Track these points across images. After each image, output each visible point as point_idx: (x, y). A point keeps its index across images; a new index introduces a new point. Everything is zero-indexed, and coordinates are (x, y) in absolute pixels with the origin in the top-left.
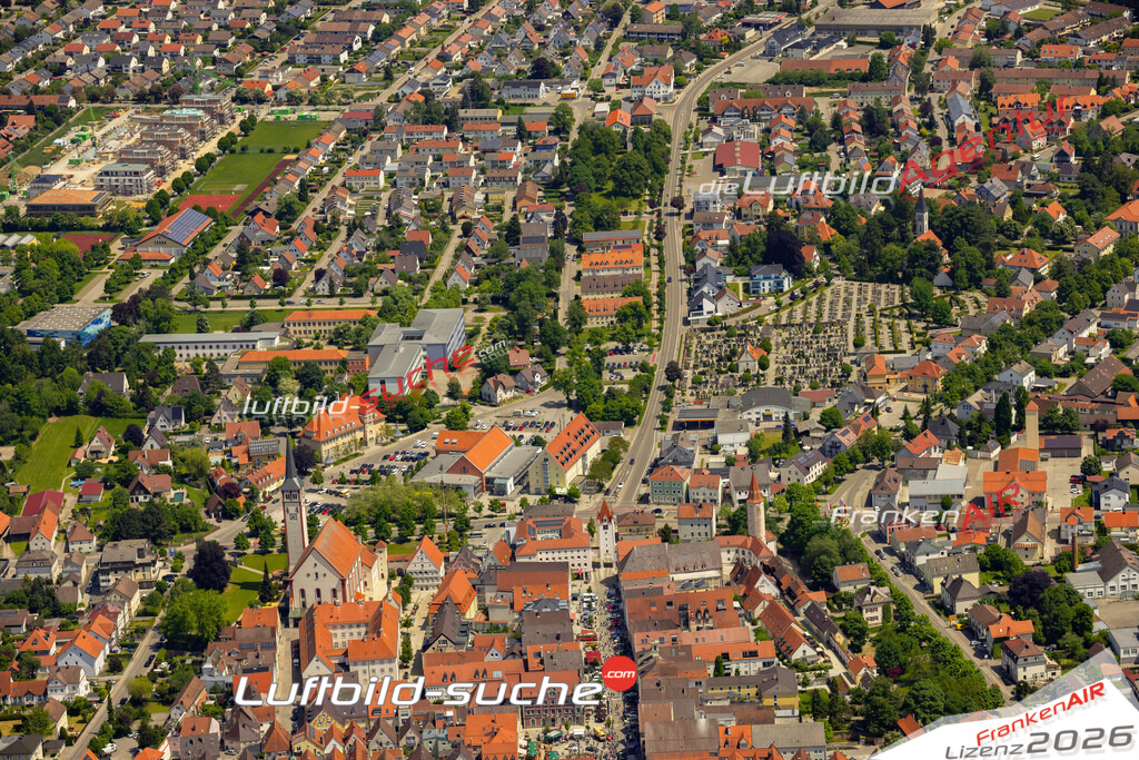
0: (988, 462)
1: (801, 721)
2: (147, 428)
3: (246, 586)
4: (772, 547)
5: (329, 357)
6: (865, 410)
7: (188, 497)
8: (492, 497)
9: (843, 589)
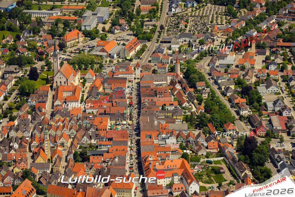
0: (241, 56)
1: (182, 123)
2: (22, 35)
3: (43, 79)
4: (181, 76)
5: (72, 19)
6: (211, 40)
7: (31, 54)
8: (110, 59)
9: (198, 88)
